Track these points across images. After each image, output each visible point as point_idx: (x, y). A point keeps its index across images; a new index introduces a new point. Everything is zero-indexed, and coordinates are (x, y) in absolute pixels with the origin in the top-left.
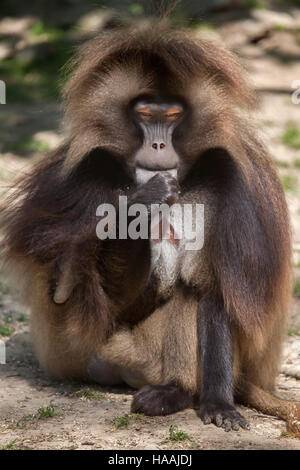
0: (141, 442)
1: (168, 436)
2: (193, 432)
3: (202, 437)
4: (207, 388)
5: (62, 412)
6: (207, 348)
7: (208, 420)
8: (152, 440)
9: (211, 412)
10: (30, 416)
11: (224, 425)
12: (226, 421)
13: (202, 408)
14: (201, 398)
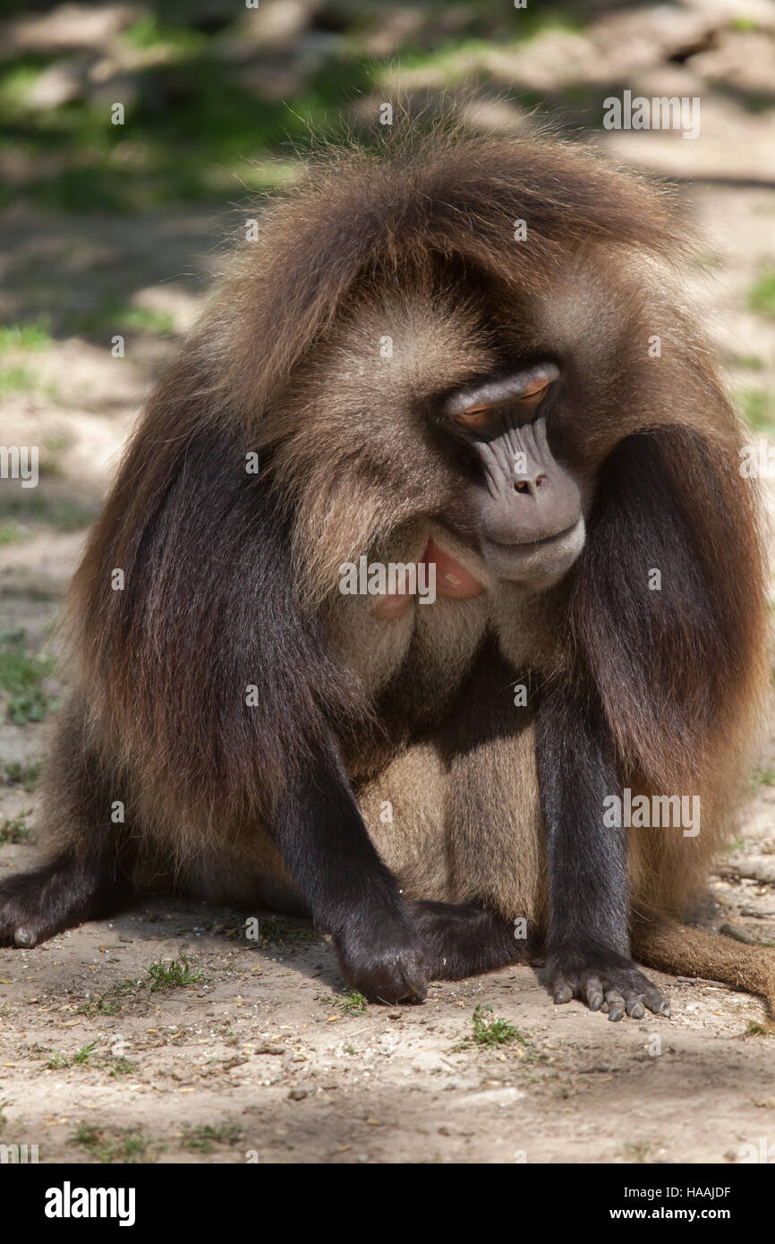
0: (403, 1046)
1: (470, 1033)
2: (531, 1022)
3: (554, 1035)
4: (562, 914)
5: (207, 974)
6: (561, 819)
7: (566, 991)
8: (429, 1042)
9: (573, 972)
10: (131, 984)
11: (605, 1006)
12: (612, 996)
13: (551, 964)
14: (549, 940)
